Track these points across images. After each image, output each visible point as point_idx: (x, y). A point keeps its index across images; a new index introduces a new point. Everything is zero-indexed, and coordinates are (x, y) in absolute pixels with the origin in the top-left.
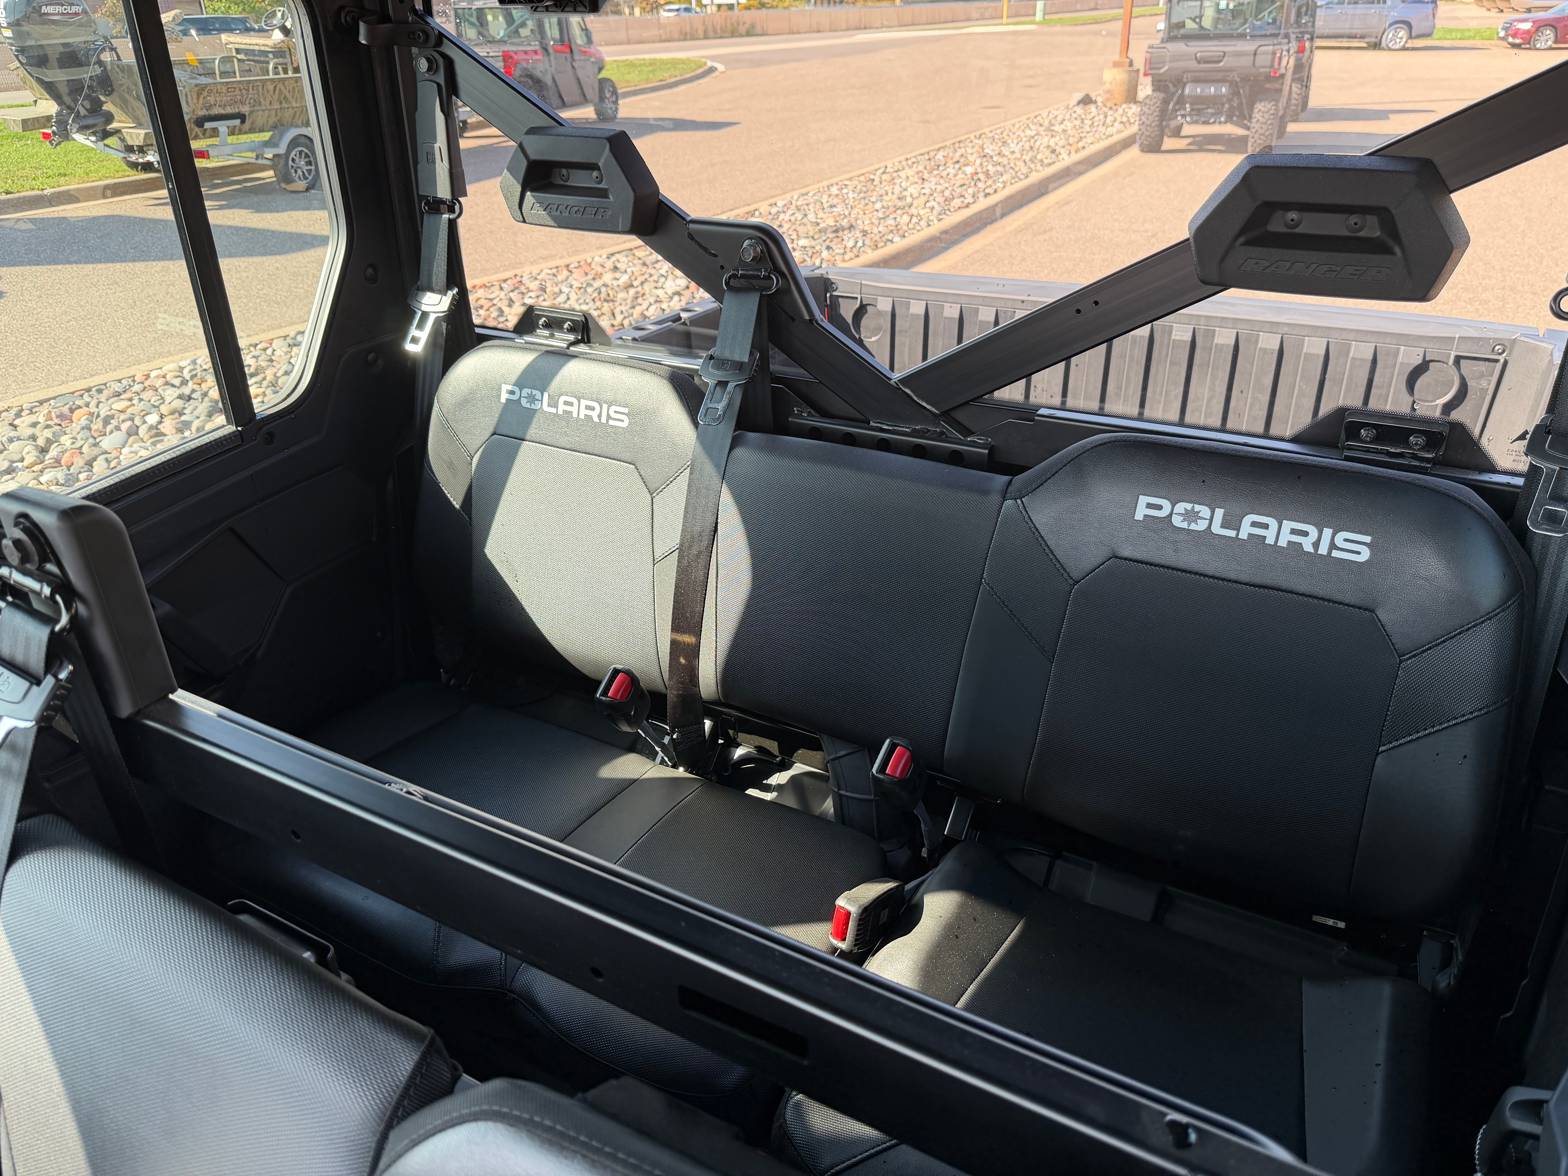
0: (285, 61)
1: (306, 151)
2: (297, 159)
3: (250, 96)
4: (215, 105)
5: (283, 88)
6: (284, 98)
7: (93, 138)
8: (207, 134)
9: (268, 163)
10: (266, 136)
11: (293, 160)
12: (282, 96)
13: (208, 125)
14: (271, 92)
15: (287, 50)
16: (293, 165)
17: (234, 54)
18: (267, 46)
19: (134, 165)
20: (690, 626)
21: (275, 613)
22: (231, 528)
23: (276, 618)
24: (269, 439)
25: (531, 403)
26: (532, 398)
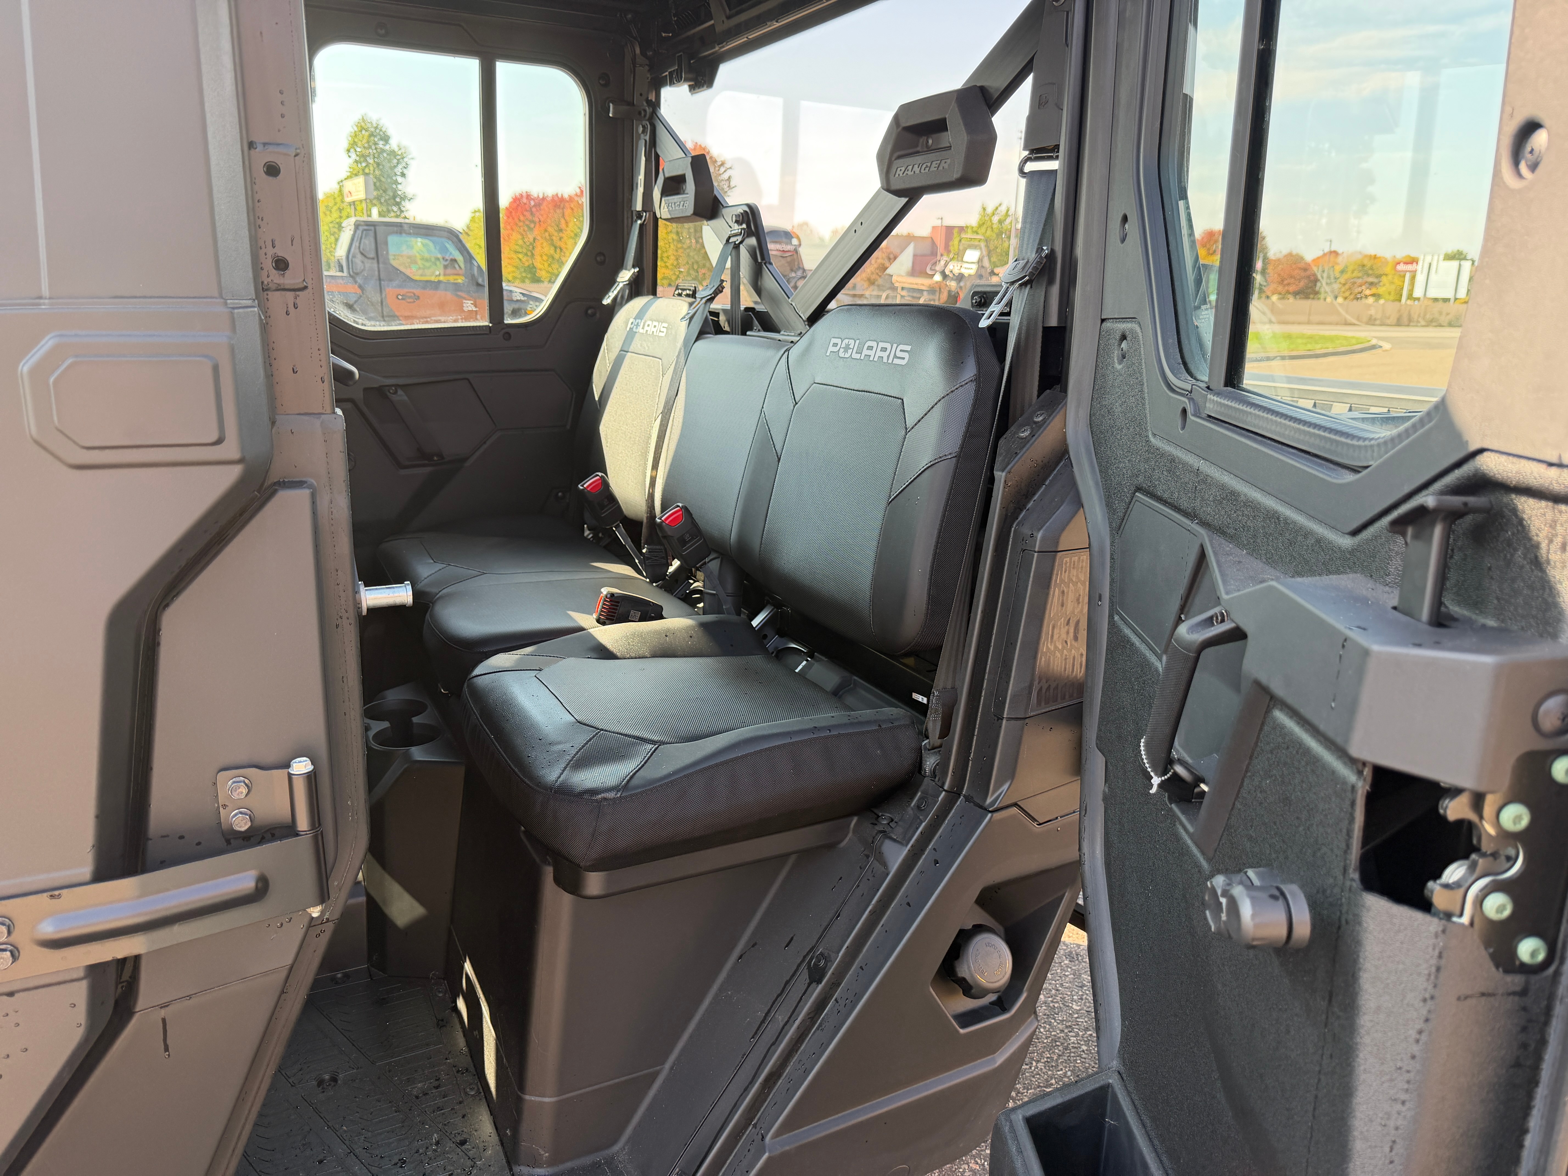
20: (655, 466)
21: (485, 443)
22: (468, 379)
23: (485, 446)
24: (508, 336)
25: (637, 328)
26: (638, 325)
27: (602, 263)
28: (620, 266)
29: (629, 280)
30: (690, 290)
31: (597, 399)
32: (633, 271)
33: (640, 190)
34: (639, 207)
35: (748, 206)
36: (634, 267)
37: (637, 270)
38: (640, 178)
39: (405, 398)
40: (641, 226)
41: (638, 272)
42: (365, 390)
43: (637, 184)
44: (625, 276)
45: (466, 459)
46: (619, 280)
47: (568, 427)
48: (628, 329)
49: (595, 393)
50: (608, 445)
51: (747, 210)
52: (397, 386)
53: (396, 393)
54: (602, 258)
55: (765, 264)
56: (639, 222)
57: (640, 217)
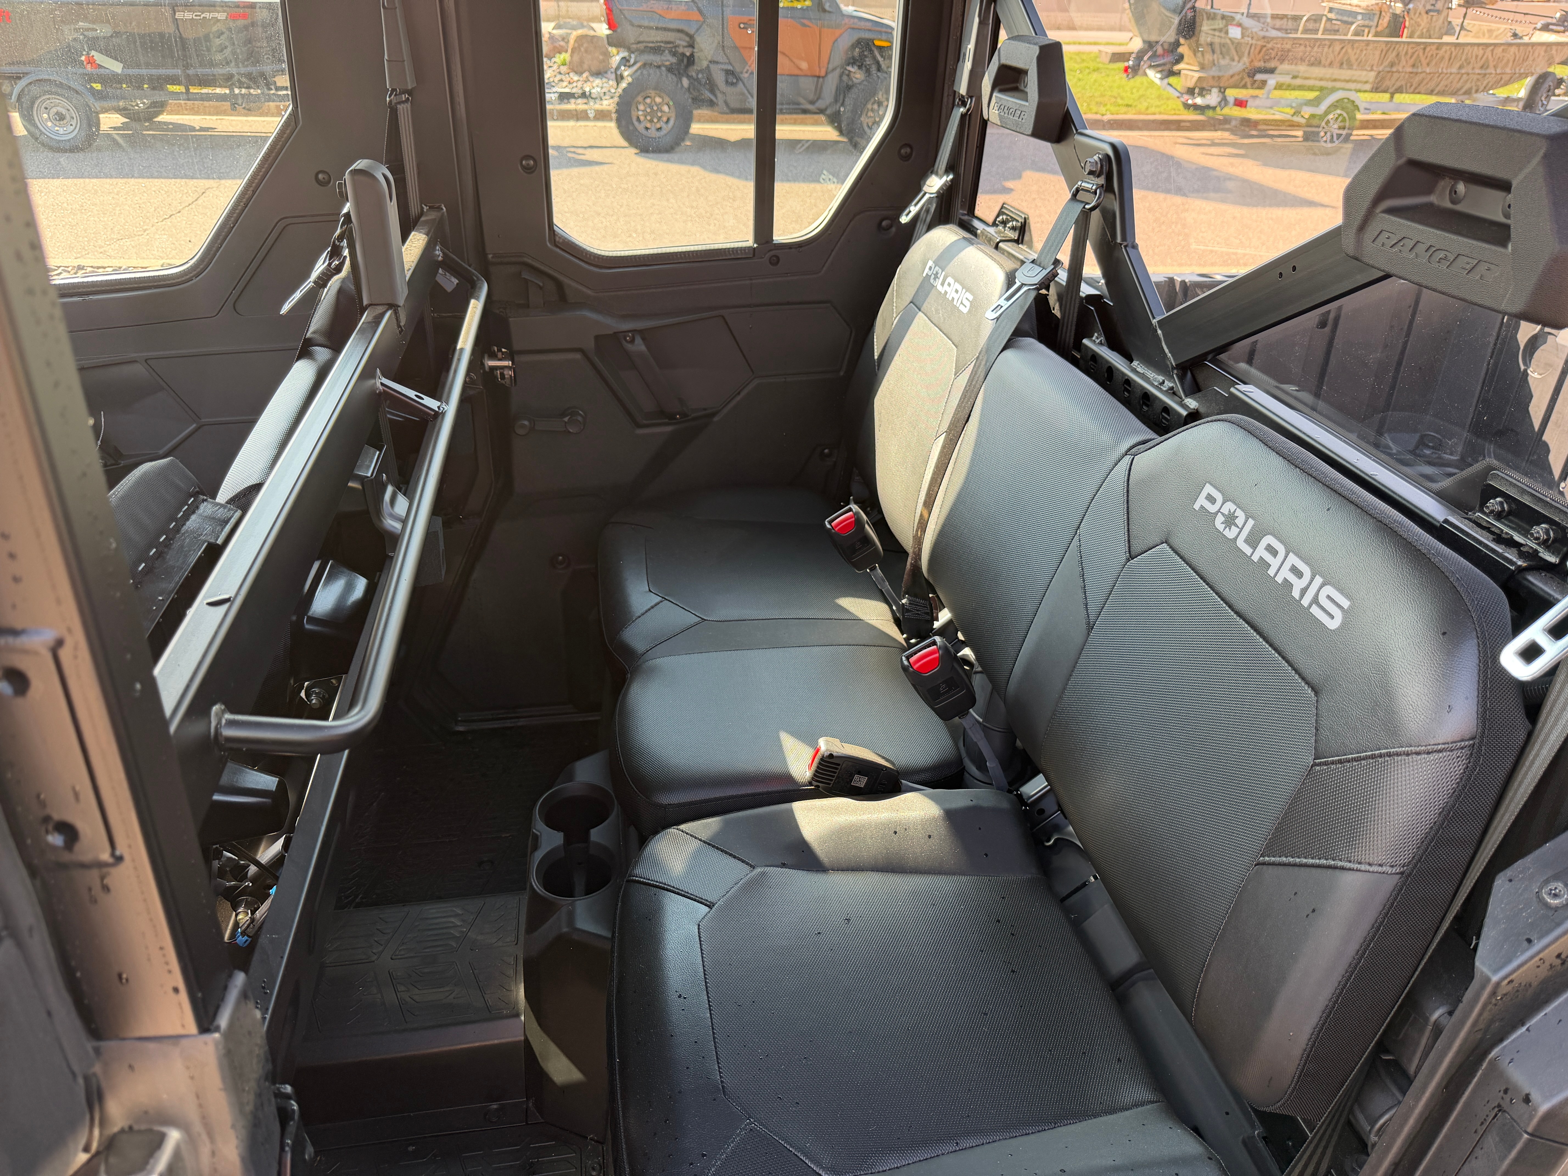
0: (1371, 23)
1: (1345, 115)
2: (1332, 122)
3: (1312, 54)
4: (1275, 58)
5: (1350, 51)
6: (1347, 60)
7: (1159, 75)
8: (1256, 85)
9: (1303, 121)
10: (1311, 95)
11: (1328, 122)
12: (1345, 58)
13: (1259, 77)
14: (1336, 53)
15: (1378, 13)
16: (1325, 126)
17: (1326, 13)
18: (1360, 6)
19: (1187, 106)
20: (929, 503)
21: (739, 393)
22: (723, 317)
23: (738, 398)
24: (775, 261)
25: (935, 279)
26: (936, 277)
27: (907, 158)
28: (928, 169)
29: (938, 192)
30: (1017, 221)
31: (876, 357)
32: (945, 178)
33: (968, 65)
34: (963, 90)
35: (1114, 147)
36: (947, 172)
37: (951, 177)
38: (969, 46)
39: (643, 348)
40: (963, 116)
41: (952, 180)
42: (597, 338)
43: (965, 55)
44: (935, 184)
45: (714, 415)
46: (925, 188)
47: (842, 373)
48: (924, 275)
49: (876, 350)
50: (881, 429)
51: (1110, 153)
52: (633, 331)
53: (632, 341)
54: (908, 150)
55: (1126, 247)
56: (962, 110)
57: (964, 104)
